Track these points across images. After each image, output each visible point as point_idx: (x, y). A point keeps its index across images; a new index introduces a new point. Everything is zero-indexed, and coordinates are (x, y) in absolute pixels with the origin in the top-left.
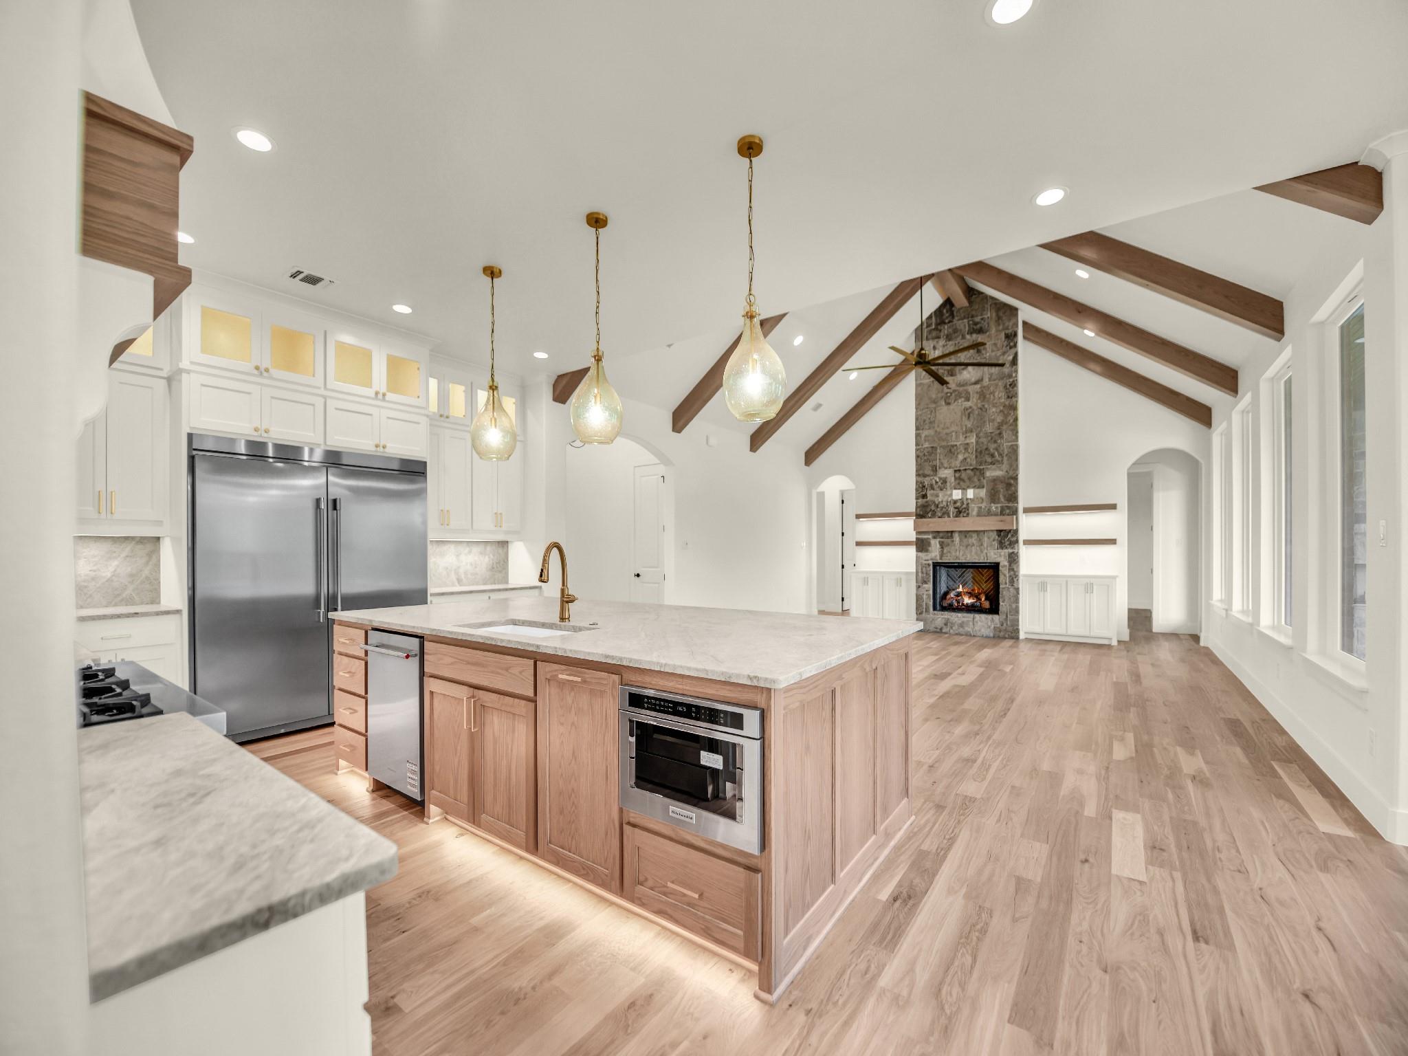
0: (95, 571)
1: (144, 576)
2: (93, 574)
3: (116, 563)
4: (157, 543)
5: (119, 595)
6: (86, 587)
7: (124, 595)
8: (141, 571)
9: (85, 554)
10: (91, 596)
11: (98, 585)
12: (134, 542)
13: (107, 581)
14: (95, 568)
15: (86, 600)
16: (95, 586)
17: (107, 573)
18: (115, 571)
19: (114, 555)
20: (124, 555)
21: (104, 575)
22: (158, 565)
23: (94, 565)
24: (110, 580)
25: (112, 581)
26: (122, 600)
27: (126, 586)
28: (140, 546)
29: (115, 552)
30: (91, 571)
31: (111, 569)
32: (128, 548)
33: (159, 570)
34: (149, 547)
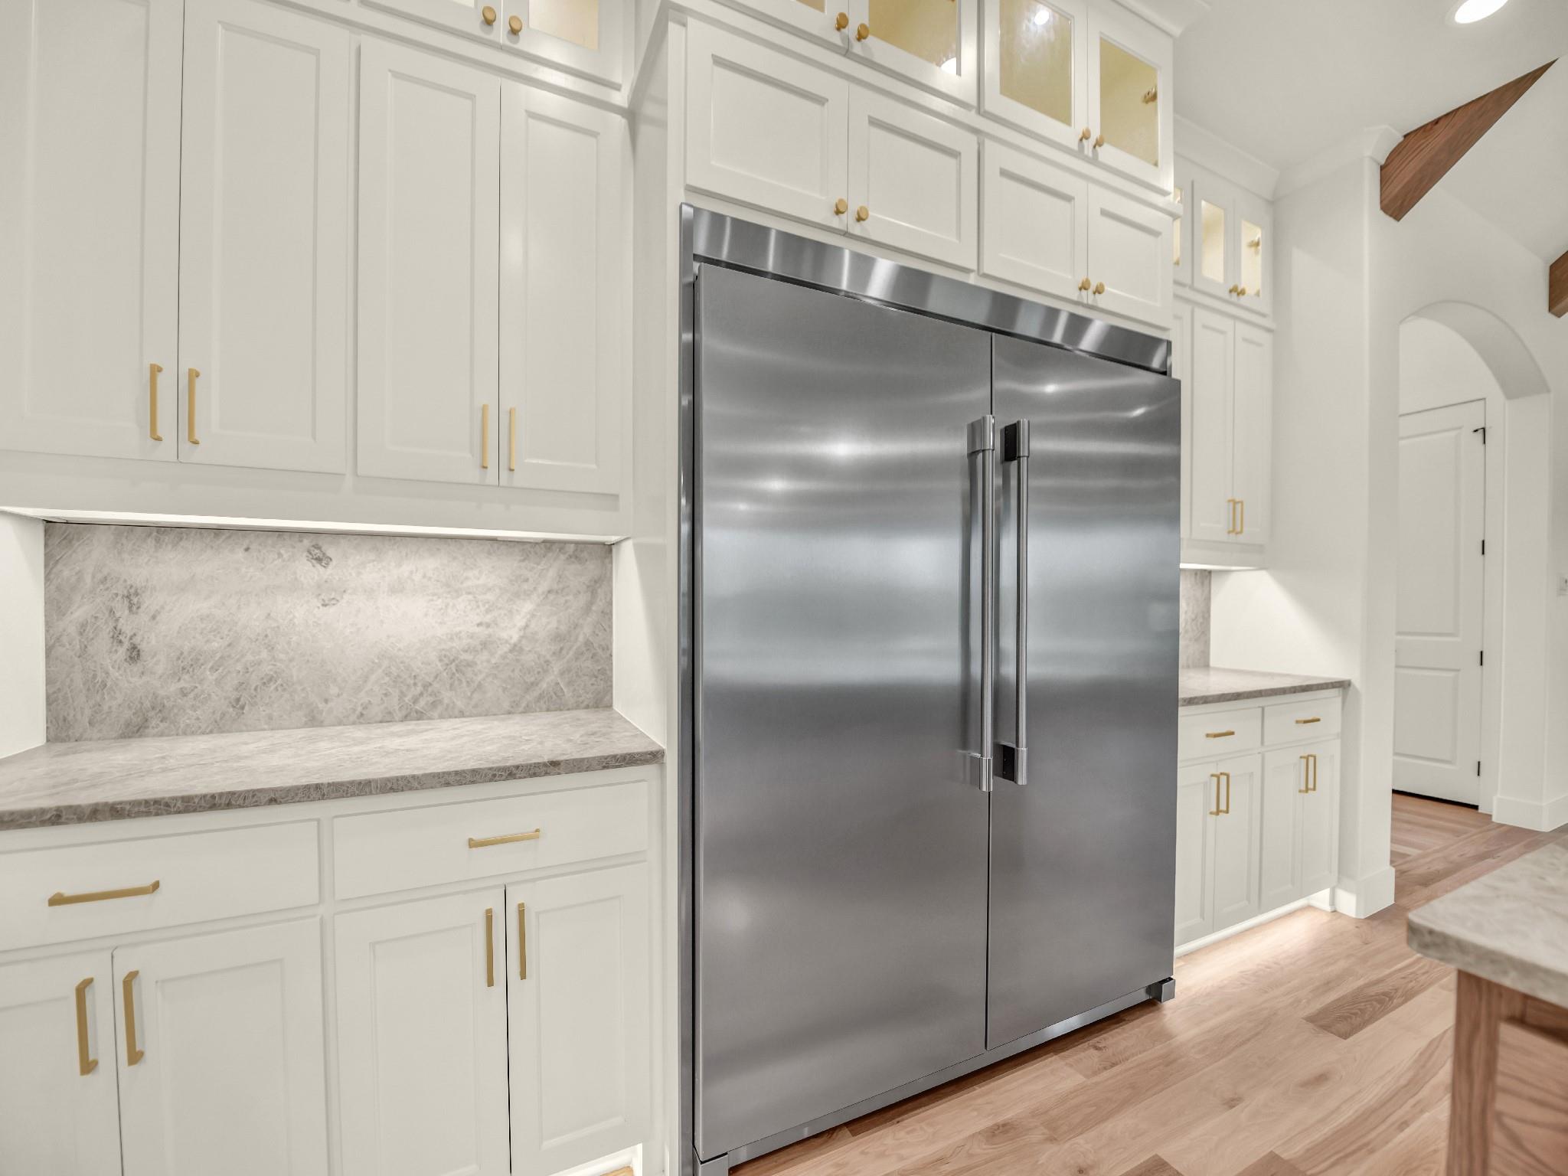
0: (488, 626)
1: (581, 638)
2: (482, 632)
3: (528, 607)
4: (607, 561)
5: (534, 684)
6: (469, 664)
7: (544, 685)
8: (576, 626)
9: (469, 583)
10: (480, 685)
11: (493, 661)
12: (563, 557)
13: (511, 651)
14: (488, 618)
15: (470, 698)
16: (488, 661)
17: (510, 632)
18: (527, 626)
19: (525, 586)
20: (544, 586)
21: (504, 635)
22: (607, 614)
23: (488, 611)
24: (516, 649)
25: (521, 650)
26: (540, 697)
27: (547, 662)
28: (575, 567)
29: (527, 580)
30: (479, 625)
31: (520, 621)
32: (549, 572)
33: (611, 627)
34: (592, 568)
